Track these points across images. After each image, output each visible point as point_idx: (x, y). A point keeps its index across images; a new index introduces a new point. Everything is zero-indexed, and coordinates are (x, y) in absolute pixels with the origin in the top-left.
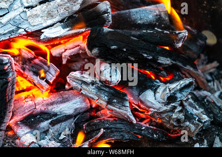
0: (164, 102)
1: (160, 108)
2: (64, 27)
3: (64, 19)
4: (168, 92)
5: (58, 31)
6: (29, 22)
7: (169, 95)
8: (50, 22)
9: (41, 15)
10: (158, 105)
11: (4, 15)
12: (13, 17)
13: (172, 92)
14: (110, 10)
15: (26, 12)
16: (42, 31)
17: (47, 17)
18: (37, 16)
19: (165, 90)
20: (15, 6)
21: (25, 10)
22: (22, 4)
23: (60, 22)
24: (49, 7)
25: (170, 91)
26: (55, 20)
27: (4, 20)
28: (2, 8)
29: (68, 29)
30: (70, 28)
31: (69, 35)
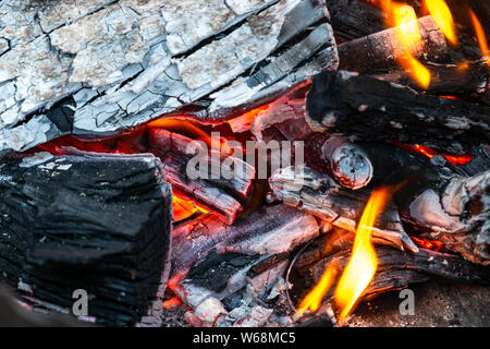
0: (459, 213)
1: (452, 225)
2: (252, 85)
3: (250, 69)
4: (464, 194)
5: (243, 93)
6: (185, 84)
7: (467, 200)
8: (223, 79)
9: (206, 67)
10: (446, 220)
11: (135, 77)
12: (152, 77)
13: (472, 194)
14: (333, 41)
15: (176, 65)
16: (212, 96)
17: (218, 69)
18: (197, 69)
19: (459, 190)
20: (155, 57)
21: (174, 61)
22: (167, 51)
23: (244, 75)
24: (218, 49)
25: (468, 192)
26: (233, 73)
27: (137, 85)
28: (129, 64)
29: (260, 86)
30: (264, 85)
31: (265, 97)
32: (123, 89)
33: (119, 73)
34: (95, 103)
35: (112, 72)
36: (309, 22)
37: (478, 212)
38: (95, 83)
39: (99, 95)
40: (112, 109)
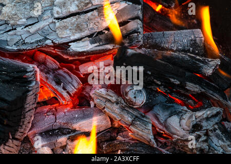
0: (188, 129)
1: (184, 135)
2: (92, 43)
3: (93, 34)
4: (194, 119)
5: (86, 46)
6: (57, 34)
7: (195, 123)
8: (77, 36)
9: (70, 27)
10: (182, 133)
11: (33, 24)
12: (42, 26)
13: (198, 120)
14: (141, 30)
15: (55, 23)
16: (70, 44)
17: (76, 30)
18: (65, 27)
19: (191, 117)
20: (45, 17)
21: (54, 20)
22: (52, 15)
23: (90, 36)
24: (79, 20)
25: (196, 119)
26: (83, 34)
27: (33, 29)
28: (31, 17)
29: (96, 45)
30: (98, 44)
31: (96, 51)
32: (25, 29)
33: (24, 20)
34: (9, 33)
35: (21, 19)
36: (129, 17)
37: (199, 130)
38: (12, 22)
39: (13, 30)
40: (17, 38)
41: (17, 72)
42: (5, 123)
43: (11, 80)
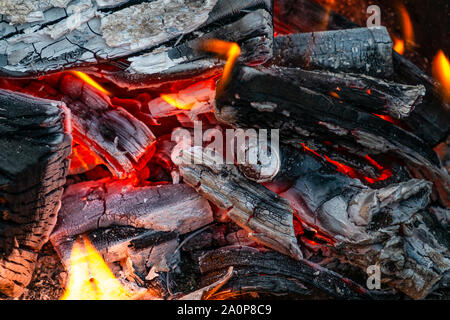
0: (365, 223)
1: (356, 235)
2: (173, 56)
3: (175, 39)
4: (375, 203)
5: (161, 63)
6: (104, 40)
7: (378, 210)
8: (144, 43)
9: (129, 27)
10: (352, 230)
11: (56, 22)
12: (73, 26)
13: (383, 205)
14: (268, 29)
15: (99, 18)
16: (130, 60)
17: (142, 32)
18: (120, 27)
19: (369, 199)
20: (80, 6)
21: (98, 13)
22: (94, 3)
23: (167, 44)
24: (146, 11)
25: (379, 202)
26: (156, 39)
27: (55, 31)
28: (53, 7)
29: (181, 60)
30: (185, 58)
31: (182, 71)
32: (41, 32)
33: (39, 14)
34: (11, 40)
35: (33, 11)
36: (245, 5)
37: (385, 225)
38: (15, 18)
39: (17, 33)
40: (26, 50)
41: (27, 117)
42: (5, 218)
43: (15, 133)
